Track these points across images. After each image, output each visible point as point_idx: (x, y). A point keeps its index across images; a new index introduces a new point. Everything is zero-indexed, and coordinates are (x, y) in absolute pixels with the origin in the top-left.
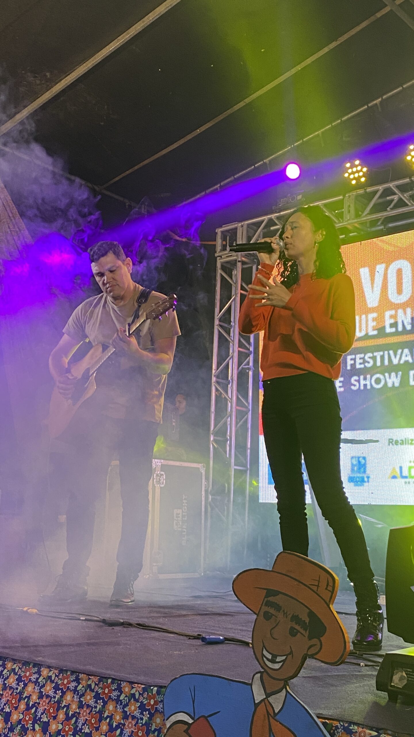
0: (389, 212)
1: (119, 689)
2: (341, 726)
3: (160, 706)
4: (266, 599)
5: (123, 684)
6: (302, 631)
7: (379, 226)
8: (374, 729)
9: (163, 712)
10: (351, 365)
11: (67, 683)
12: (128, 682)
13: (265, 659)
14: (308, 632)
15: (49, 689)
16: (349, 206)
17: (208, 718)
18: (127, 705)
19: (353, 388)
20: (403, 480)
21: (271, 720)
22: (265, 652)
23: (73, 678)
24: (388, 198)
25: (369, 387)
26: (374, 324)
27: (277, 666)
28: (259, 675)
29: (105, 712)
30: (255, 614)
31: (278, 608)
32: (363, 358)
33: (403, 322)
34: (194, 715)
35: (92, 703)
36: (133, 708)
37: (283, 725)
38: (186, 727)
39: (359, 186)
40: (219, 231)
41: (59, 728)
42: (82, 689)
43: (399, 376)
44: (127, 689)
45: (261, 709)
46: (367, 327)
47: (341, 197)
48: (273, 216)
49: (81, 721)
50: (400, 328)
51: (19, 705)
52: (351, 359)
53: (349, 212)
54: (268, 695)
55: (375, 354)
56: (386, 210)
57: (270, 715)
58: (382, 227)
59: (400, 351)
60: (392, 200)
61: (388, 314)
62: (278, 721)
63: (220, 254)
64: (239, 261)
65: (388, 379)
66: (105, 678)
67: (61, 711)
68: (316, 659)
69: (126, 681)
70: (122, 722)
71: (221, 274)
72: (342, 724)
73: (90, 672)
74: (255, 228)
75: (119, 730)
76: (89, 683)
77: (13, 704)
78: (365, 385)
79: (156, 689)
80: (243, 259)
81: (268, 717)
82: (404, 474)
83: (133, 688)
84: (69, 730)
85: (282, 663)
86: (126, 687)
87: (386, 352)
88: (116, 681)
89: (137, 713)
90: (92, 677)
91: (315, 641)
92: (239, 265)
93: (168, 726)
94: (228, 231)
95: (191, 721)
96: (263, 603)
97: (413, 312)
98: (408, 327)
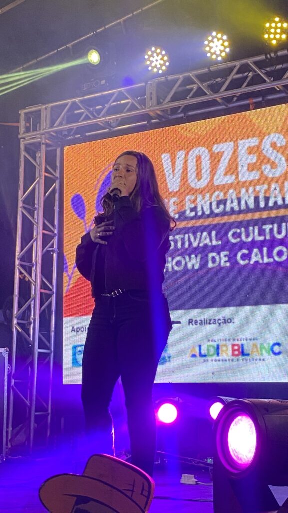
0: (189, 100)
4: (76, 507)
7: (179, 113)
16: (152, 93)
20: (203, 358)
24: (188, 87)
26: (176, 208)
33: (202, 206)
39: (161, 74)
40: (22, 112)
43: (199, 260)
47: (144, 84)
48: (77, 100)
50: (200, 213)
53: (151, 99)
55: (177, 237)
56: (186, 99)
58: (182, 115)
59: (199, 235)
60: (192, 89)
61: (188, 198)
63: (24, 136)
64: (43, 144)
65: (188, 262)
71: (25, 157)
80: (47, 141)
82: (203, 353)
87: (187, 236)
92: (43, 147)
94: (31, 113)
96: (72, 511)
97: (211, 197)
98: (208, 212)
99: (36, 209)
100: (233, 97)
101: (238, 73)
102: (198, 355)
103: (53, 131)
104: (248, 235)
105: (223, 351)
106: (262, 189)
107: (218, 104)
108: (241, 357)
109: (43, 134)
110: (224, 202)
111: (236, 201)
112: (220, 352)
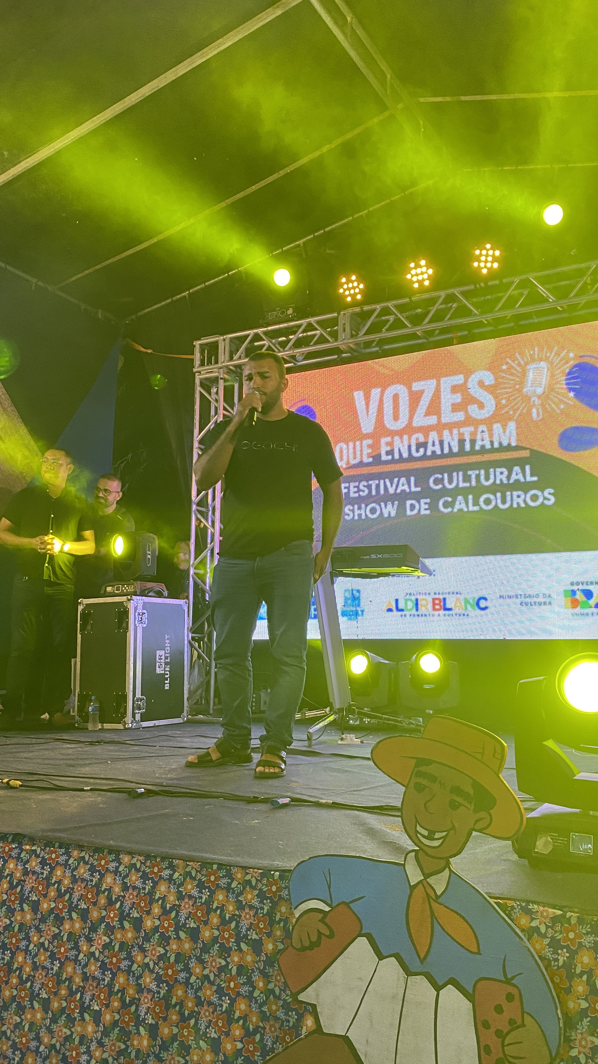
0: (384, 333)
1: (230, 876)
2: (518, 905)
3: (284, 893)
4: (416, 769)
5: (234, 870)
6: (465, 803)
7: (373, 347)
8: (557, 907)
9: (290, 900)
10: (345, 493)
11: (159, 871)
12: (240, 867)
13: (419, 835)
14: (473, 805)
15: (134, 878)
16: (344, 324)
17: (350, 905)
18: (241, 893)
19: (346, 517)
20: (400, 613)
21: (434, 905)
22: (419, 829)
23: (166, 864)
24: (383, 318)
25: (363, 517)
26: (370, 451)
27: (436, 843)
28: (413, 854)
29: (213, 902)
30: (404, 786)
31: (433, 779)
32: (358, 487)
33: (399, 450)
34: (331, 901)
35: (195, 892)
36: (250, 896)
37: (448, 908)
38: (320, 916)
39: (355, 304)
40: (197, 343)
41: (156, 925)
42: (180, 877)
43: (395, 507)
44: (239, 876)
45: (419, 892)
46: (362, 454)
47: (336, 315)
48: (260, 331)
49: (183, 914)
50: (397, 456)
51: (97, 900)
52: (345, 488)
53: (344, 331)
54: (427, 876)
55: (370, 482)
56: (380, 331)
57: (431, 897)
58: (376, 350)
59: (396, 480)
60: (388, 321)
61: (384, 441)
62: (441, 904)
63: (199, 369)
64: (221, 379)
65: (384, 510)
66: (209, 863)
67: (155, 905)
68: (484, 833)
69: (237, 866)
70: (237, 913)
71: (201, 393)
72: (518, 903)
73: (187, 857)
74: (238, 342)
75: (234, 923)
76: (188, 870)
77: (90, 899)
78: (360, 515)
79: (277, 873)
80: (225, 376)
81: (428, 899)
82: (400, 607)
83: (247, 874)
84: (169, 926)
85: (442, 840)
86: (238, 873)
87: (382, 482)
88: (224, 867)
89: (255, 902)
90: (192, 863)
91: (482, 814)
92: (221, 382)
93: (297, 916)
94: (206, 344)
95: (327, 909)
96: (412, 774)
97: (410, 439)
98: (405, 455)
100: (435, 330)
101: (441, 304)
102: (394, 609)
103: (231, 365)
104: (450, 482)
105: (422, 605)
106: (467, 431)
107: (418, 337)
108: (442, 612)
109: (221, 368)
110: (424, 445)
111: (437, 443)
112: (419, 607)
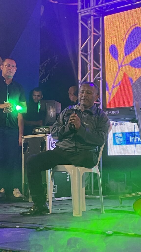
63: (81, 11)
71: (81, 23)
99: (88, 54)
103: (98, 7)
109: (92, 9)
